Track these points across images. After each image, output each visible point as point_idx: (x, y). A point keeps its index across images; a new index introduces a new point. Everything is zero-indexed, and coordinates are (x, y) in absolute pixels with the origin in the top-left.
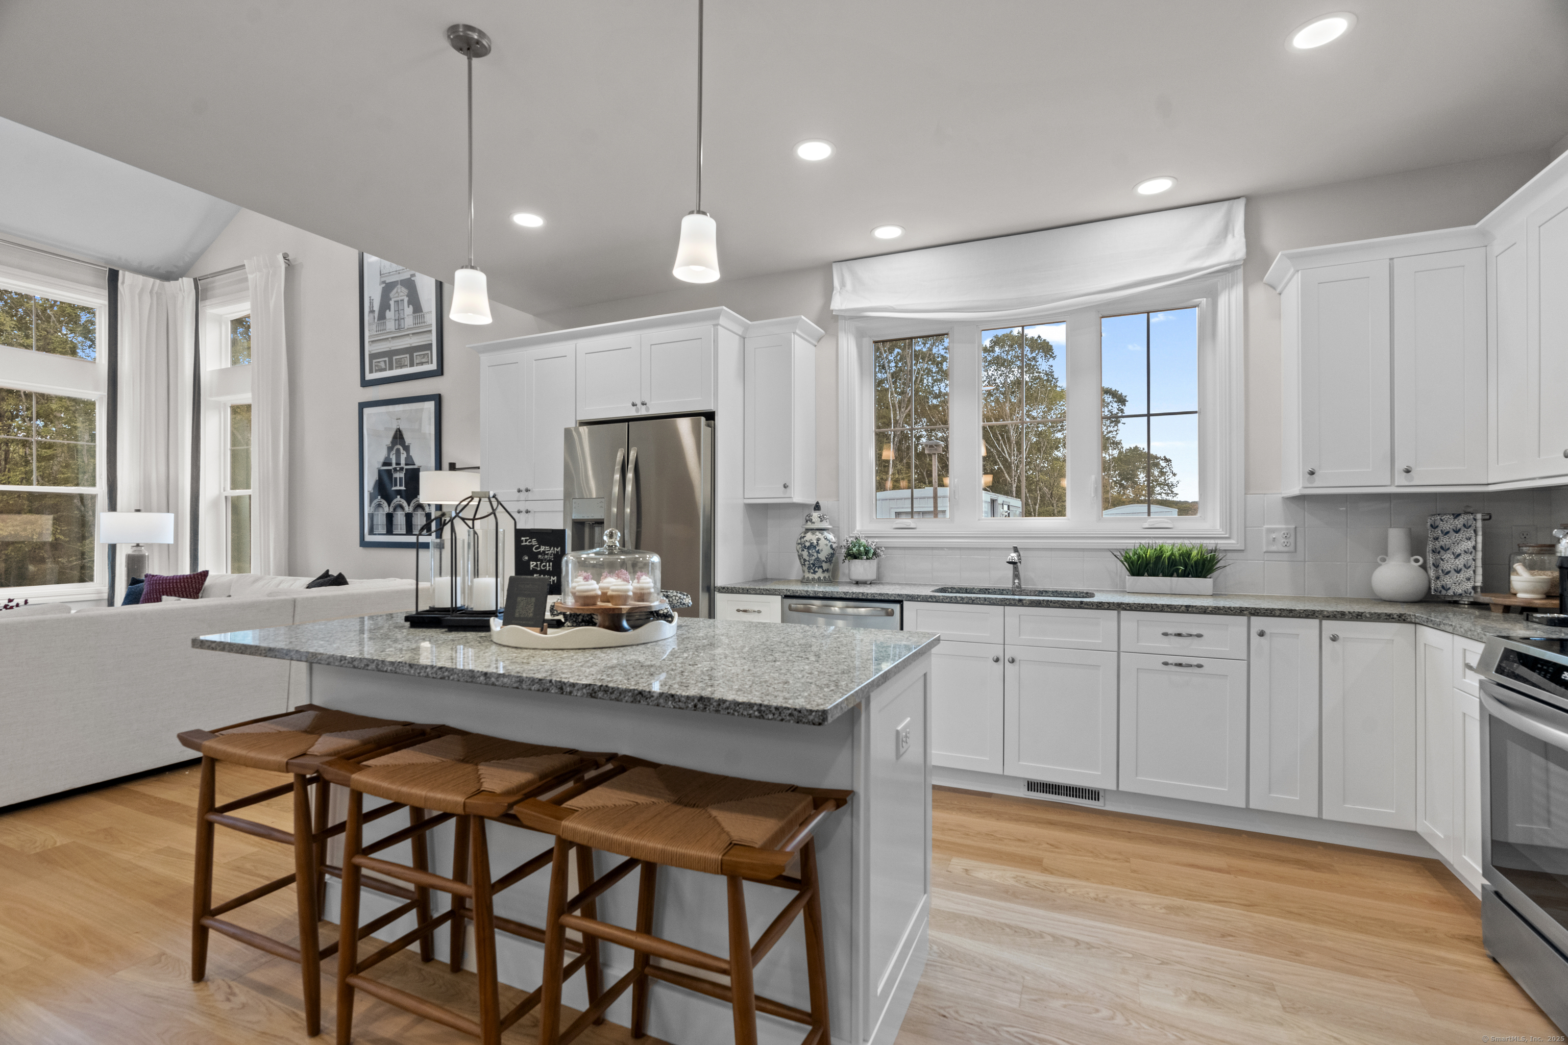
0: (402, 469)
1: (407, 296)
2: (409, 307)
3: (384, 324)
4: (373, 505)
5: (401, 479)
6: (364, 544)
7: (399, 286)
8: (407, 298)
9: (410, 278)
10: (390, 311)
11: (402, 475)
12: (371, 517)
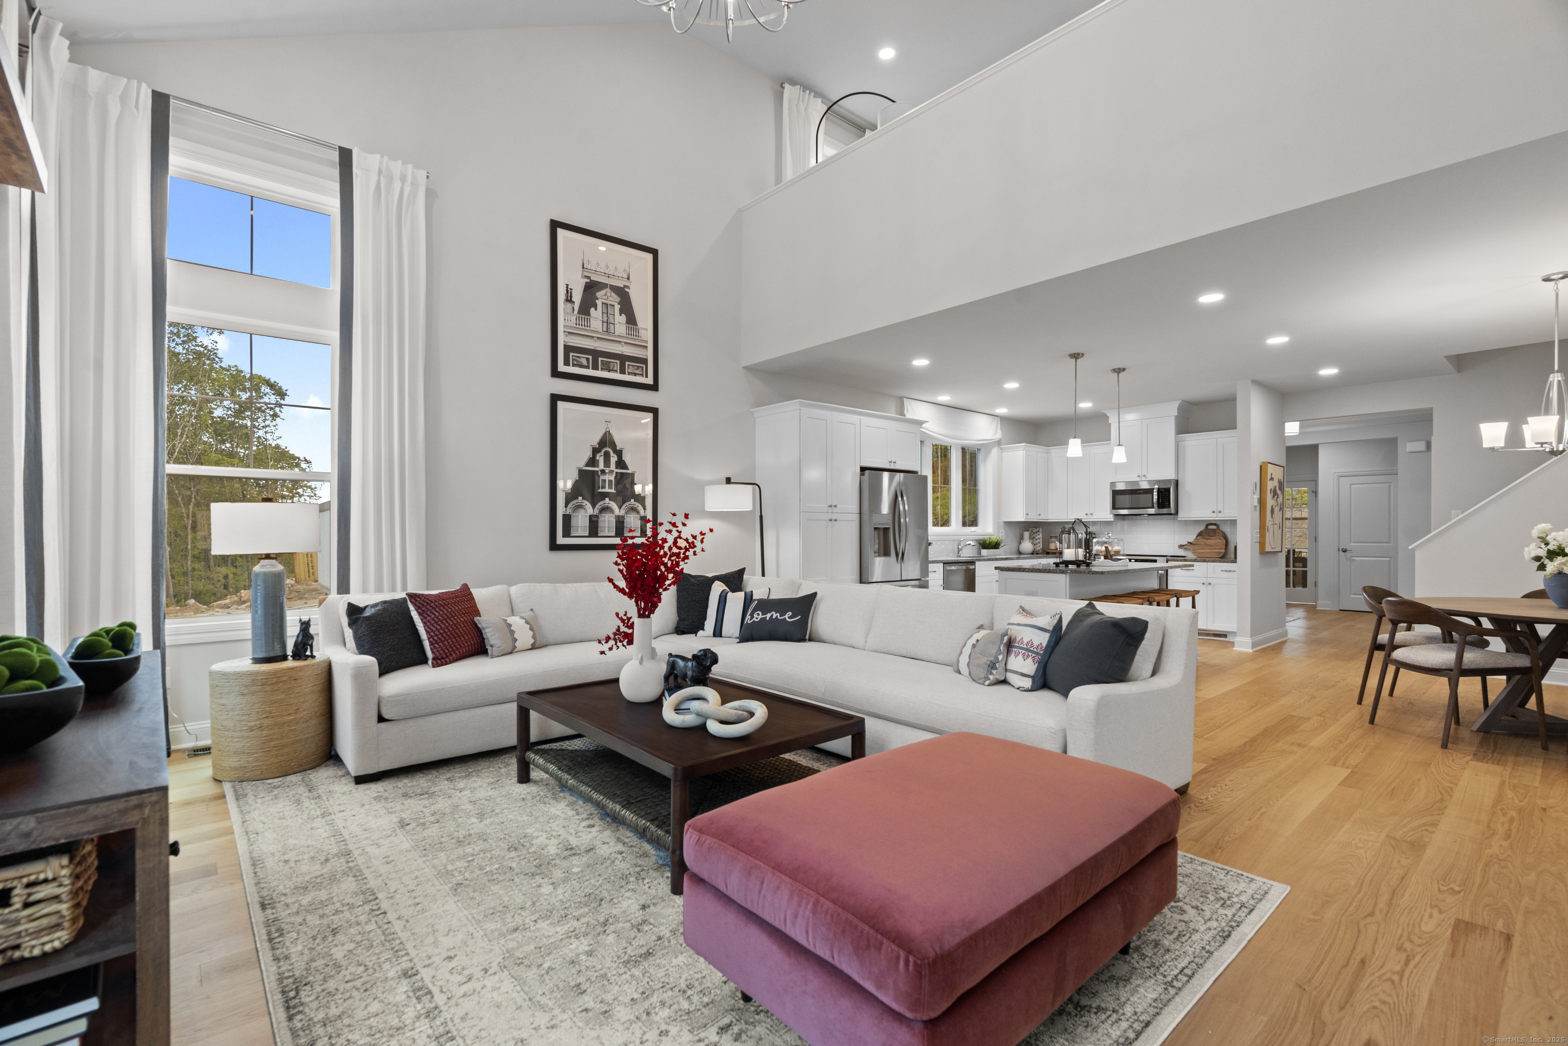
0: (611, 472)
1: (619, 304)
2: (621, 315)
3: (588, 320)
4: (570, 505)
5: (610, 481)
6: (554, 546)
7: (608, 290)
8: (619, 306)
9: (623, 288)
10: (596, 309)
11: (612, 478)
12: (567, 519)
